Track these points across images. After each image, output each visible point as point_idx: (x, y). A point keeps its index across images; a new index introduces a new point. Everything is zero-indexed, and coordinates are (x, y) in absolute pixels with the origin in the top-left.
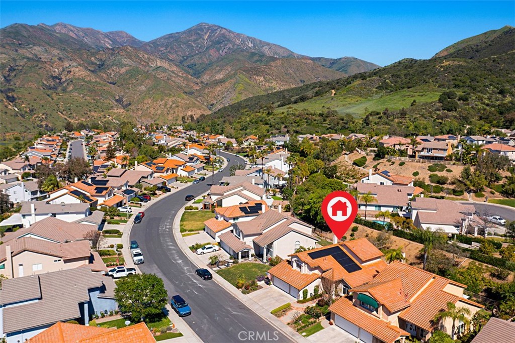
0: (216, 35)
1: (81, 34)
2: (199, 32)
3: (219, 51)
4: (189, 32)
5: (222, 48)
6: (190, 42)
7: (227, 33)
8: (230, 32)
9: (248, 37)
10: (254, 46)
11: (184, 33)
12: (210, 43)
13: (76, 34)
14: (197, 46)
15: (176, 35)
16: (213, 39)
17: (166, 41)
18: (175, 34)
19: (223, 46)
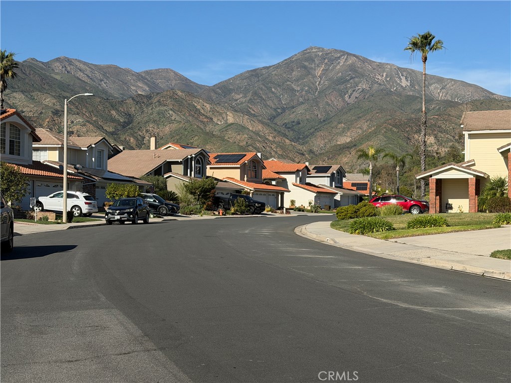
0: (338, 67)
1: (98, 75)
2: (306, 64)
3: (342, 97)
4: (288, 65)
5: (350, 92)
6: (288, 83)
7: (359, 64)
8: (364, 60)
9: (399, 68)
10: (412, 85)
11: (277, 66)
12: (326, 83)
13: (88, 76)
14: (302, 90)
15: (264, 71)
16: (331, 75)
17: (245, 83)
18: (261, 69)
19: (351, 87)
